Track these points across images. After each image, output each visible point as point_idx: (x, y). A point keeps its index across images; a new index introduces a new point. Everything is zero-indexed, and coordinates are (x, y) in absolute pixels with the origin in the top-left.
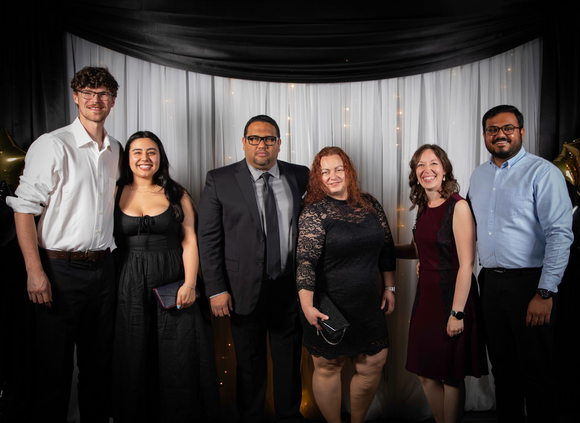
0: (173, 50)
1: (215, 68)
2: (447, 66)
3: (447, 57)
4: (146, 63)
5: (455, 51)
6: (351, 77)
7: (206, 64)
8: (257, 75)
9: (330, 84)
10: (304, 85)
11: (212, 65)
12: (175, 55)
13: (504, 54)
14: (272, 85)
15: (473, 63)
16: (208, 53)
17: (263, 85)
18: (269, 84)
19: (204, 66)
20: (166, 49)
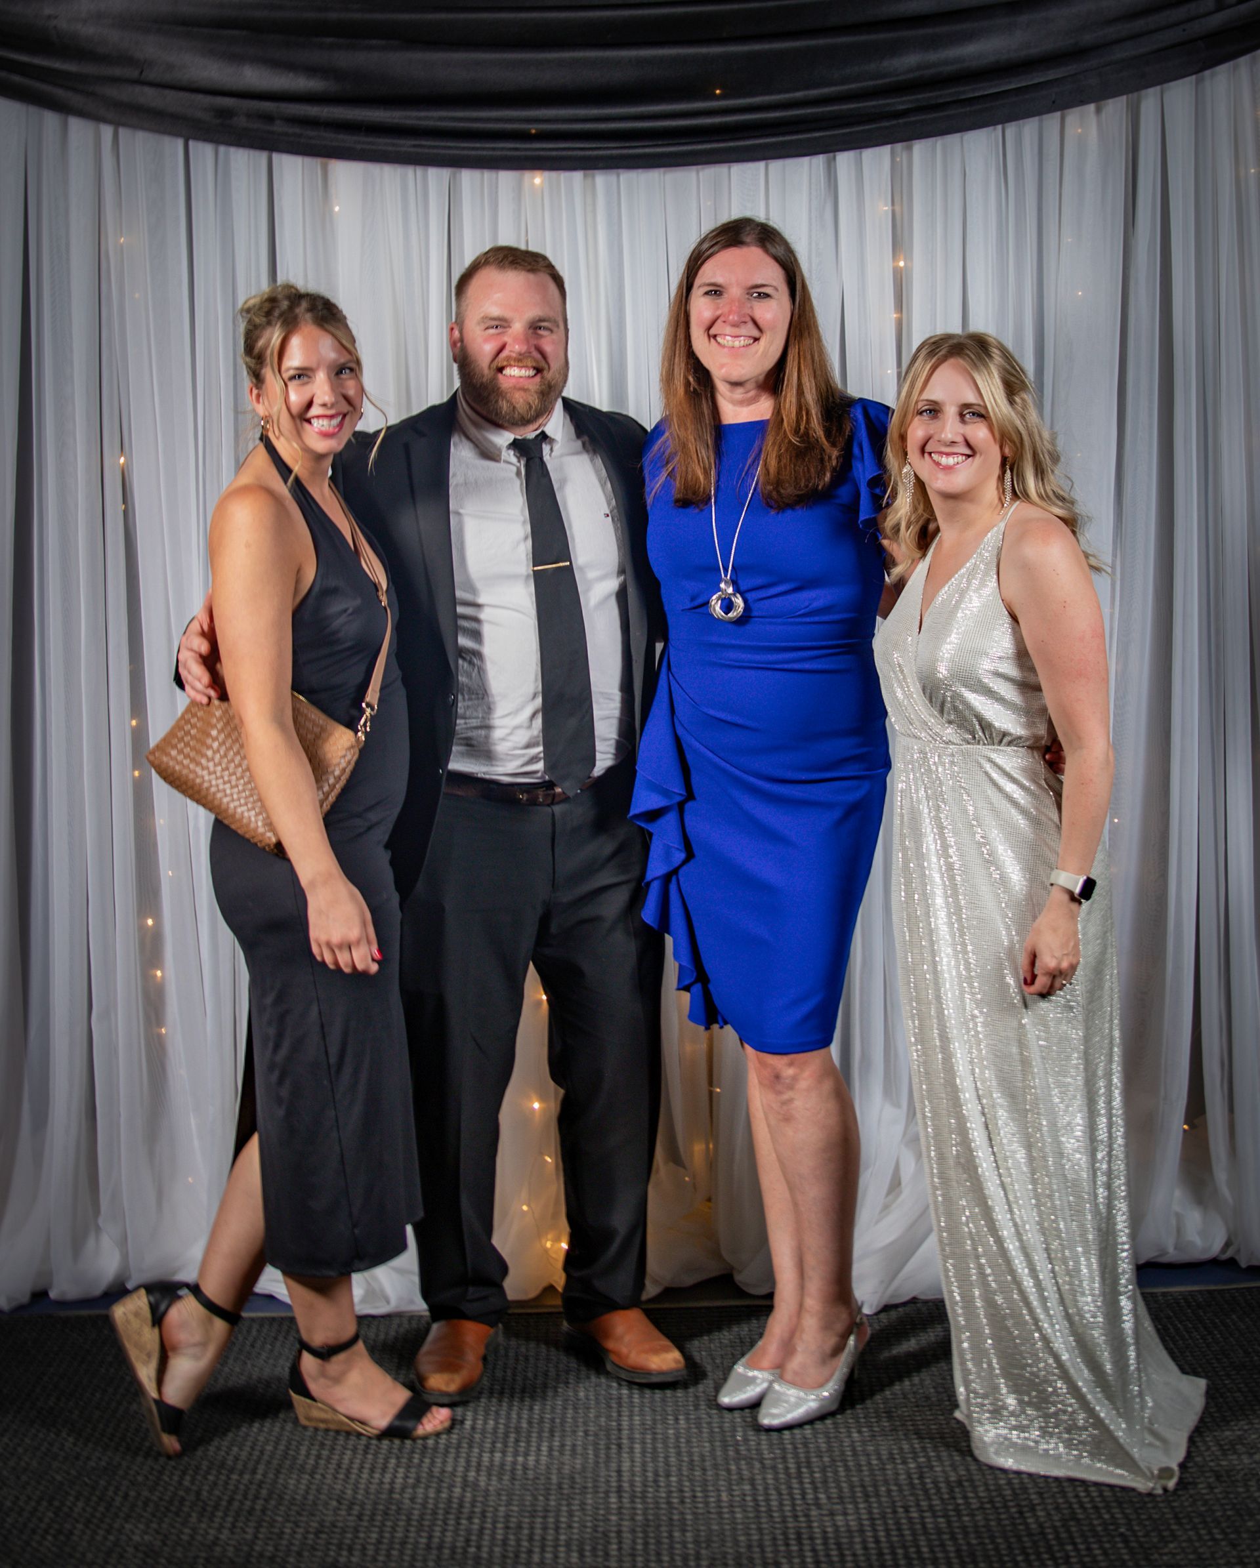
0: (141, 72)
1: (278, 127)
2: (1054, 102)
3: (1051, 75)
4: (51, 119)
5: (1077, 53)
6: (731, 144)
7: (249, 116)
8: (415, 146)
9: (662, 170)
10: (577, 176)
11: (269, 118)
12: (148, 90)
13: (1243, 60)
14: (468, 177)
15: (1144, 92)
16: (253, 77)
17: (437, 177)
18: (458, 175)
19: (241, 122)
20: (117, 71)
